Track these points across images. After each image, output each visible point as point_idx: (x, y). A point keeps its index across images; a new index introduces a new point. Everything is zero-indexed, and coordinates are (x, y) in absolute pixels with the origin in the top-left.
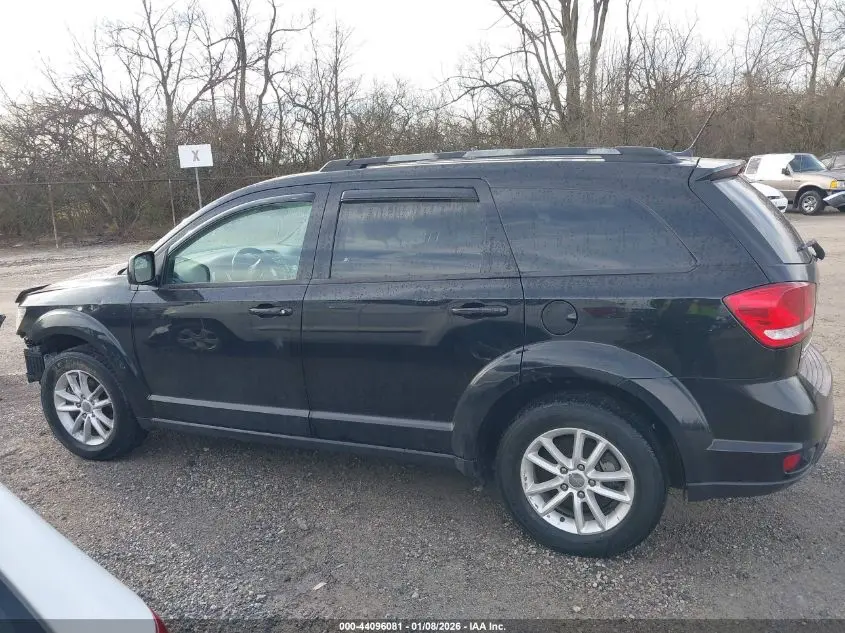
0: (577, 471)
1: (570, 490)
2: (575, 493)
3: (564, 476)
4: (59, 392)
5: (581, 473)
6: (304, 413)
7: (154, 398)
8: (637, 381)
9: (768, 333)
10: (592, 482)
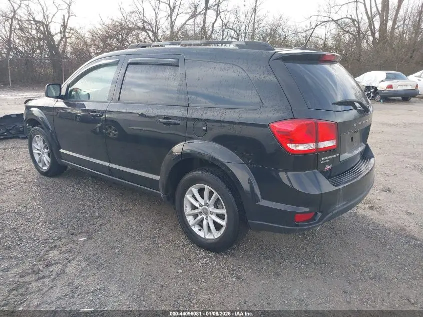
0: (206, 207)
1: (203, 216)
2: (205, 217)
3: (201, 208)
4: (34, 144)
5: (207, 208)
6: (107, 164)
7: (61, 150)
8: (226, 164)
9: (289, 145)
10: (212, 213)
